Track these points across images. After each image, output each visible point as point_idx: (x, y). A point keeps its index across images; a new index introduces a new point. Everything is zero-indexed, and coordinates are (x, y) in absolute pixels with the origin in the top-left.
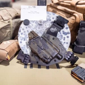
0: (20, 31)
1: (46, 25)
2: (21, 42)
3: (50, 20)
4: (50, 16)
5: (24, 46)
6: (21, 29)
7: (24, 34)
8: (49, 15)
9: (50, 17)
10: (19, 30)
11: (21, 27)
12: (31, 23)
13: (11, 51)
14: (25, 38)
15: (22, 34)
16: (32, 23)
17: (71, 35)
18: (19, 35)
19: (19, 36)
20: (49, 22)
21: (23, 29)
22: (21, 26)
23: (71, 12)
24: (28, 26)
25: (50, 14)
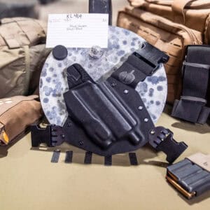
0: (45, 74)
1: (106, 60)
2: (46, 100)
3: (118, 47)
4: (117, 36)
5: (53, 108)
6: (46, 68)
7: (54, 81)
8: (115, 34)
9: (118, 40)
10: (43, 70)
11: (47, 64)
12: (70, 55)
13: (14, 122)
14: (55, 90)
15: (48, 80)
16: (73, 53)
17: (168, 84)
18: (42, 83)
19: (43, 86)
20: (116, 52)
21: (52, 69)
22: (46, 62)
23: (174, 28)
24: (65, 60)
25: (118, 33)
